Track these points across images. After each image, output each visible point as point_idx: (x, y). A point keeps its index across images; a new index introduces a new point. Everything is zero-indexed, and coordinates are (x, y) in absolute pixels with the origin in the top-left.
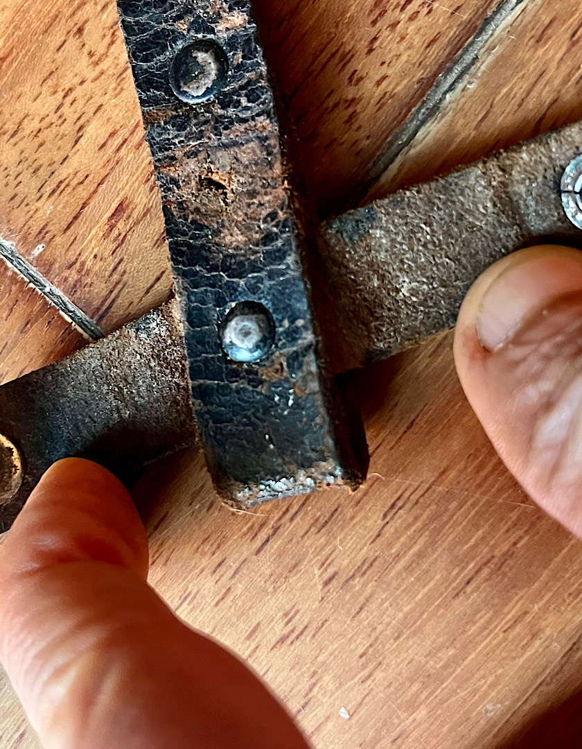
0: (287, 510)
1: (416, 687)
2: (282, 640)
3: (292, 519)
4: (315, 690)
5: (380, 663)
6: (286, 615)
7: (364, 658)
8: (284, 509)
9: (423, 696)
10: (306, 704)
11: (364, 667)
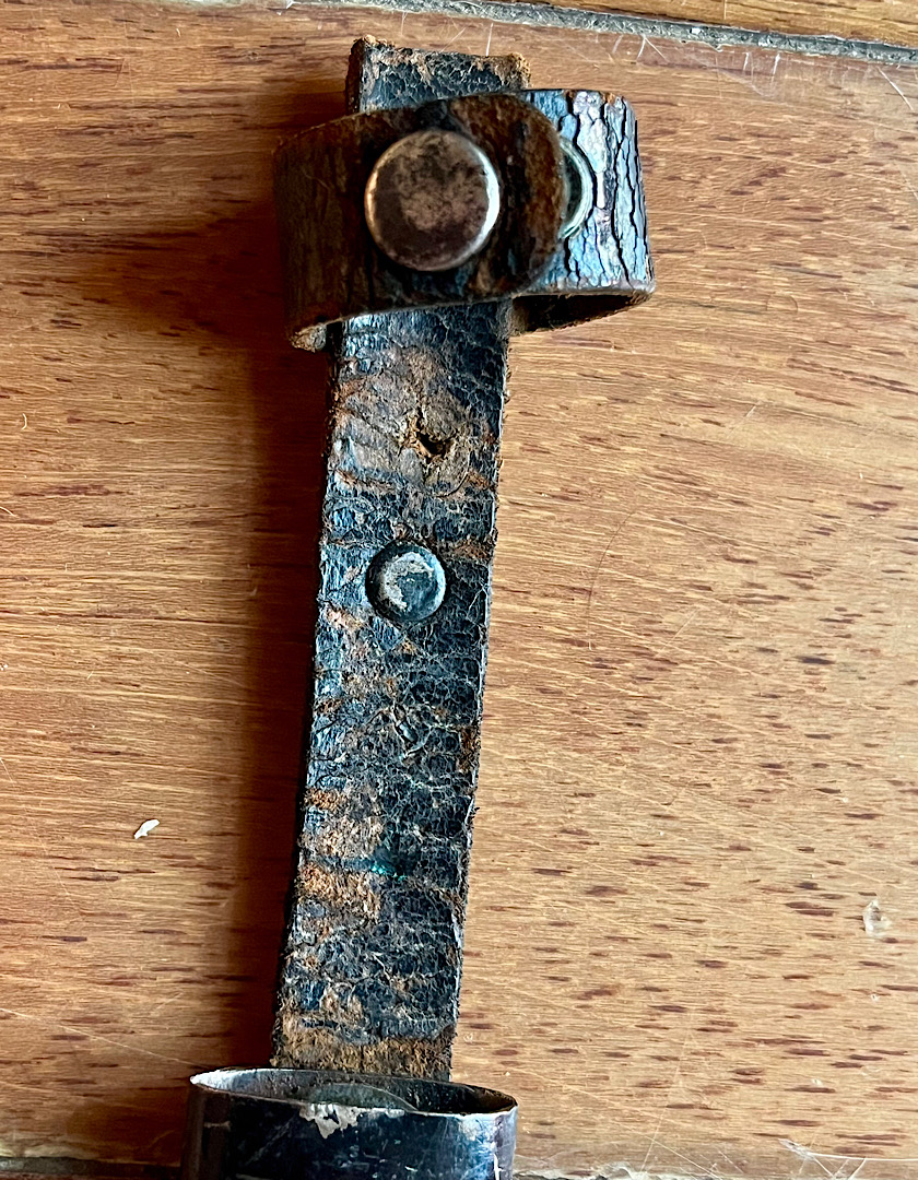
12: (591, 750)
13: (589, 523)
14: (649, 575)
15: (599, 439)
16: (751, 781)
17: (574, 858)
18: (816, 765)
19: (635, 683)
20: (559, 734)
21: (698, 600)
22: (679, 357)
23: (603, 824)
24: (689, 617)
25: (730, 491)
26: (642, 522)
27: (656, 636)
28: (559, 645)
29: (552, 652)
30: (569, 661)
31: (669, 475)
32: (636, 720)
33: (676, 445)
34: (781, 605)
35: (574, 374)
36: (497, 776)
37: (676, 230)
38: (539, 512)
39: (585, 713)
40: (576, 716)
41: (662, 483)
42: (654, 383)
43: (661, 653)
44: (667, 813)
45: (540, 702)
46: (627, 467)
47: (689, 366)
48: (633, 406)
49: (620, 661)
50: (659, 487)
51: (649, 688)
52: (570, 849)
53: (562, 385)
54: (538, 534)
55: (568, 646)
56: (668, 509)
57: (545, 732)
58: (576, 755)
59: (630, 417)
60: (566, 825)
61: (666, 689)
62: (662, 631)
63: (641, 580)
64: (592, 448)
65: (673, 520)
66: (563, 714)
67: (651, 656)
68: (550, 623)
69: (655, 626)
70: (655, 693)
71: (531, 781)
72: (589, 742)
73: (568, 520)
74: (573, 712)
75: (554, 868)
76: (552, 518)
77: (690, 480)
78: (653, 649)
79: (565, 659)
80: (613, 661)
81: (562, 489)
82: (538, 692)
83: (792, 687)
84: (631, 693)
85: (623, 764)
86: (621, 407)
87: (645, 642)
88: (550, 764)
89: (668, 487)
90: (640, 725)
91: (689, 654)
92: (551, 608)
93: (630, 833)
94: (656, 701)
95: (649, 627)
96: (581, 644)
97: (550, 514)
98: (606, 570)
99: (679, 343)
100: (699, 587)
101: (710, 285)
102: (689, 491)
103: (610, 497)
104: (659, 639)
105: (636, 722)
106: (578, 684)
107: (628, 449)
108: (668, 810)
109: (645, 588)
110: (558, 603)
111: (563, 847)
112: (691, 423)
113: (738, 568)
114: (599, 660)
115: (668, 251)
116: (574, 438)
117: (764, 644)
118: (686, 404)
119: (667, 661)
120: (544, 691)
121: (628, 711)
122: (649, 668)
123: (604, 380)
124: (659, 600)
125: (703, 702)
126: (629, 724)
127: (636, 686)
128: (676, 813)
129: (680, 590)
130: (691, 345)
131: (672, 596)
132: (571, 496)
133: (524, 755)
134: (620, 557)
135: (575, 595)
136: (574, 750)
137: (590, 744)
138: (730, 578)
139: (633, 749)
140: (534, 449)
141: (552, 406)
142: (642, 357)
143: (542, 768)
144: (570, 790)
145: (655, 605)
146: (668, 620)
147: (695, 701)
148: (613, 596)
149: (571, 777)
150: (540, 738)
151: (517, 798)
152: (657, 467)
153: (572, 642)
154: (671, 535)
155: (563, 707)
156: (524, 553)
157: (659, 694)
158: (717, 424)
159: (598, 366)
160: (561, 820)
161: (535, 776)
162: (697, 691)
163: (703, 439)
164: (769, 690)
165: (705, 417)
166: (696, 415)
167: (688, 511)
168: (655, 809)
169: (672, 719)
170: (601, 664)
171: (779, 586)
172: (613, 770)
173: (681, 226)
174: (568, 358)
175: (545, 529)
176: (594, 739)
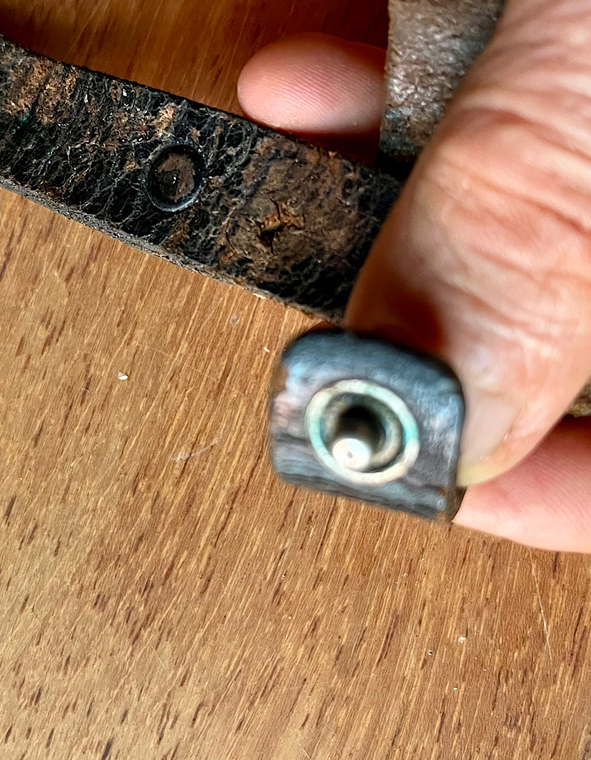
0: (12, 235)
1: (172, 327)
2: (48, 342)
3: (19, 241)
4: (92, 370)
5: (136, 323)
6: (43, 321)
7: (122, 324)
8: (9, 235)
9: (180, 333)
10: (88, 384)
11: (124, 332)
12: (88, 562)
13: (254, 605)
14: (204, 641)
15: (314, 630)
16: (32, 677)
17: (15, 529)
18: (30, 730)
19: (128, 608)
20: (107, 541)
21: (175, 674)
22: (361, 708)
23: (32, 557)
24: (165, 663)
25: (250, 722)
26: (245, 646)
27: (158, 634)
28: (171, 559)
29: (167, 552)
30: (157, 563)
31: (274, 677)
32: (100, 602)
33: (296, 688)
34: (155, 736)
35: (367, 624)
36: (89, 488)
37: (457, 732)
38: (272, 569)
39: (116, 565)
40: (116, 558)
41: (269, 670)
42: (346, 685)
43: (145, 634)
44: (27, 607)
45: (133, 534)
46: (288, 647)
47: (352, 716)
48: (333, 663)
49: (146, 601)
50: (267, 666)
51: (121, 618)
52: (22, 527)
53: (361, 612)
54: (256, 564)
55: (168, 566)
56: (249, 669)
57: (111, 531)
58: (88, 550)
59: (325, 659)
60: (39, 530)
61: (117, 631)
62: (160, 639)
63: (202, 634)
64: (309, 623)
65: (240, 671)
66: (120, 549)
67: (144, 626)
68: (189, 556)
69: (165, 635)
70: (117, 621)
71: (78, 512)
72: (94, 563)
73: (260, 590)
74: (119, 556)
75: (12, 512)
76: (265, 578)
77: (267, 692)
78: (149, 629)
79: (159, 560)
80: (148, 596)
81: (284, 592)
82: (141, 534)
83: (92, 728)
84: (121, 604)
85: (72, 583)
86: (334, 653)
87: (156, 625)
88: (87, 529)
89: (266, 674)
90: (96, 604)
91: (138, 656)
92: (199, 561)
93: (20, 575)
94: (110, 621)
95: (166, 632)
96: (167, 576)
97: (268, 578)
98: (216, 609)
99: (371, 711)
100: (185, 677)
101: (410, 748)
102: (259, 689)
103: (270, 627)
104: (154, 637)
105: (100, 601)
106: (139, 566)
107: (302, 650)
108: (29, 608)
109: (195, 636)
110: (202, 567)
111: (25, 522)
112: (309, 705)
113: (190, 711)
114: (152, 586)
115: (442, 722)
116: (319, 611)
117: (129, 716)
118: (325, 704)
119: (137, 636)
120: (140, 539)
121: (109, 598)
122: (135, 623)
123: (357, 646)
124: (184, 644)
125: (100, 656)
126: (99, 596)
127: (125, 609)
128: (24, 614)
129: (187, 661)
130: (367, 720)
131: (184, 654)
132: (277, 597)
133: (99, 512)
134: (223, 623)
135: (204, 581)
136: (92, 550)
137: (92, 563)
138: (186, 703)
139: (80, 593)
140: (319, 579)
141: (347, 601)
142: (367, 681)
143: (85, 523)
144: (64, 539)
145: (180, 639)
146: (168, 646)
147: (102, 651)
148: (196, 610)
149: (73, 542)
150: (107, 527)
151: (70, 498)
152: (282, 669)
153: (171, 569)
154: (229, 666)
155: (125, 550)
156: (245, 550)
157: (115, 624)
158: (304, 725)
159: (369, 644)
160: (44, 527)
161: (81, 516)
162: (108, 654)
163: (295, 711)
164: (95, 709)
165: (311, 717)
166: (314, 710)
167: (243, 684)
168: (33, 598)
169: (93, 630)
170: (149, 587)
171: (170, 739)
172: (69, 575)
173: (459, 737)
174: (380, 623)
175: (258, 571)
176: (96, 566)
